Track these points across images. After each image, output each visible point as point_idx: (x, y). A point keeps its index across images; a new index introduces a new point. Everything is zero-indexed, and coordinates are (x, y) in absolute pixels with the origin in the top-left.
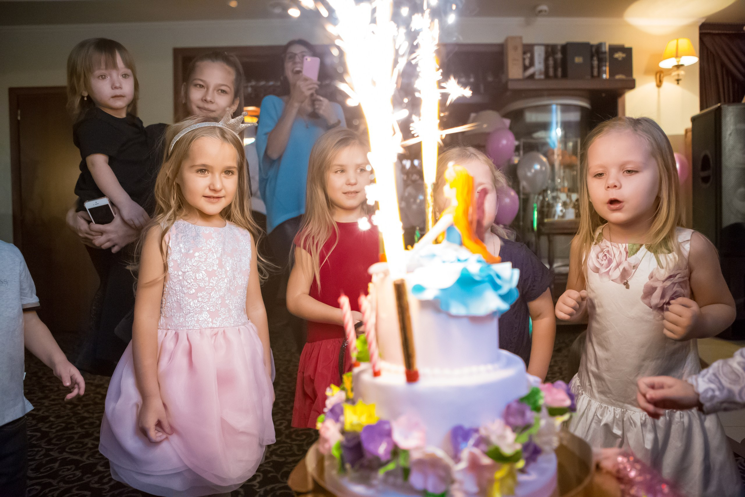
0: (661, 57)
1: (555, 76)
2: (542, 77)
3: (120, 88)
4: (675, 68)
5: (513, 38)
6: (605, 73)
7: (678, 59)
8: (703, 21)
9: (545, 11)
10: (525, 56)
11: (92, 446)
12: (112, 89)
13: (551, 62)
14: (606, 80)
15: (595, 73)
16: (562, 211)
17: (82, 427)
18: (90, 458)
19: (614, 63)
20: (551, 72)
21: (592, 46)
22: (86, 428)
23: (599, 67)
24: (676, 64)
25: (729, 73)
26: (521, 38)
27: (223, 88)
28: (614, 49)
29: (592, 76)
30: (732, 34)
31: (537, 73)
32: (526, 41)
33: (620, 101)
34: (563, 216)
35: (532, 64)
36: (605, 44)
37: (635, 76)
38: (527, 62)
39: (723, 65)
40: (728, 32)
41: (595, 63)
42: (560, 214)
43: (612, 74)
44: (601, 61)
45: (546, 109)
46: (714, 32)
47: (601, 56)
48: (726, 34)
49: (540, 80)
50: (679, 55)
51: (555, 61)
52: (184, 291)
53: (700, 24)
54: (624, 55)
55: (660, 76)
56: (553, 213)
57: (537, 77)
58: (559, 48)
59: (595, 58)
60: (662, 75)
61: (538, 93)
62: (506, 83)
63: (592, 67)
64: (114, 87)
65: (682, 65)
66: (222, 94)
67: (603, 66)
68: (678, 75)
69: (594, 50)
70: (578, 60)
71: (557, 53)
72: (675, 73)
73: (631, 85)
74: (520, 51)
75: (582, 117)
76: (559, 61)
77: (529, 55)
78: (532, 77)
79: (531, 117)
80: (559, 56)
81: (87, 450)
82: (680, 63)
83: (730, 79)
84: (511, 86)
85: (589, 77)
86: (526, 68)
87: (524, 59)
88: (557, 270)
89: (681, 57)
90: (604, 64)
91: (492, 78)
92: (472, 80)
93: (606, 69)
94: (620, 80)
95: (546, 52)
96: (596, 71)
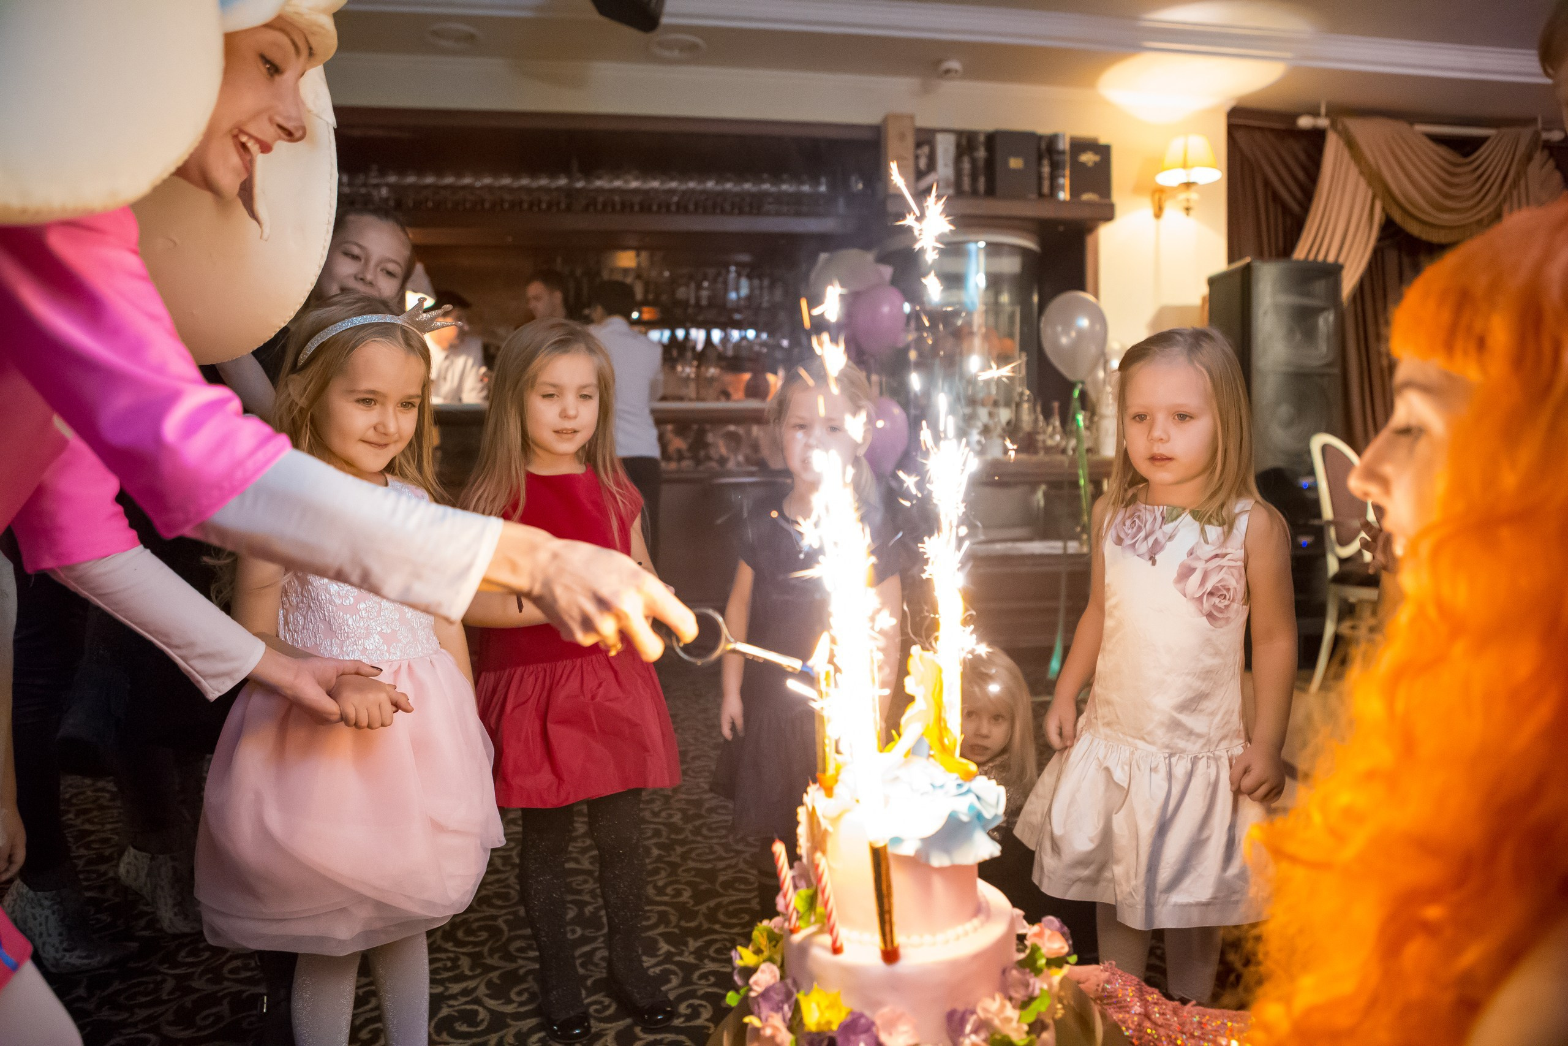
0: (1159, 163)
1: (974, 192)
2: (951, 191)
4: (1183, 188)
5: (898, 117)
6: (1063, 190)
7: (1188, 171)
8: (1233, 102)
9: (956, 71)
10: (919, 152)
13: (966, 165)
14: (1064, 202)
15: (1046, 189)
17: (87, 846)
19: (1079, 170)
20: (966, 185)
21: (1040, 138)
22: (95, 849)
23: (1053, 178)
24: (1186, 181)
25: (1276, 197)
26: (912, 118)
28: (1080, 145)
29: (1041, 195)
30: (1280, 129)
31: (941, 184)
32: (921, 123)
33: (1090, 240)
35: (932, 166)
36: (1064, 136)
37: (1115, 198)
38: (923, 163)
39: (1267, 183)
40: (1274, 125)
41: (1046, 170)
43: (1075, 192)
44: (1056, 167)
45: (958, 250)
46: (1252, 124)
47: (1056, 157)
48: (1272, 130)
50: (1189, 163)
51: (974, 161)
52: (334, 602)
53: (1228, 107)
54: (1097, 158)
55: (1159, 199)
58: (982, 138)
59: (1046, 162)
60: (1164, 197)
62: (883, 201)
63: (1040, 178)
65: (1194, 183)
67: (1059, 176)
68: (1188, 200)
69: (1043, 146)
70: (1015, 163)
71: (977, 149)
72: (1183, 196)
73: (1107, 214)
74: (910, 141)
75: (1024, 266)
76: (981, 164)
77: (926, 150)
80: (981, 153)
82: (1191, 180)
83: (1280, 210)
84: (893, 206)
85: (1034, 196)
86: (920, 174)
87: (917, 157)
89: (1192, 167)
90: (1060, 172)
91: (860, 186)
92: (823, 189)
93: (1065, 181)
94: (1089, 204)
95: (958, 146)
96: (1046, 184)
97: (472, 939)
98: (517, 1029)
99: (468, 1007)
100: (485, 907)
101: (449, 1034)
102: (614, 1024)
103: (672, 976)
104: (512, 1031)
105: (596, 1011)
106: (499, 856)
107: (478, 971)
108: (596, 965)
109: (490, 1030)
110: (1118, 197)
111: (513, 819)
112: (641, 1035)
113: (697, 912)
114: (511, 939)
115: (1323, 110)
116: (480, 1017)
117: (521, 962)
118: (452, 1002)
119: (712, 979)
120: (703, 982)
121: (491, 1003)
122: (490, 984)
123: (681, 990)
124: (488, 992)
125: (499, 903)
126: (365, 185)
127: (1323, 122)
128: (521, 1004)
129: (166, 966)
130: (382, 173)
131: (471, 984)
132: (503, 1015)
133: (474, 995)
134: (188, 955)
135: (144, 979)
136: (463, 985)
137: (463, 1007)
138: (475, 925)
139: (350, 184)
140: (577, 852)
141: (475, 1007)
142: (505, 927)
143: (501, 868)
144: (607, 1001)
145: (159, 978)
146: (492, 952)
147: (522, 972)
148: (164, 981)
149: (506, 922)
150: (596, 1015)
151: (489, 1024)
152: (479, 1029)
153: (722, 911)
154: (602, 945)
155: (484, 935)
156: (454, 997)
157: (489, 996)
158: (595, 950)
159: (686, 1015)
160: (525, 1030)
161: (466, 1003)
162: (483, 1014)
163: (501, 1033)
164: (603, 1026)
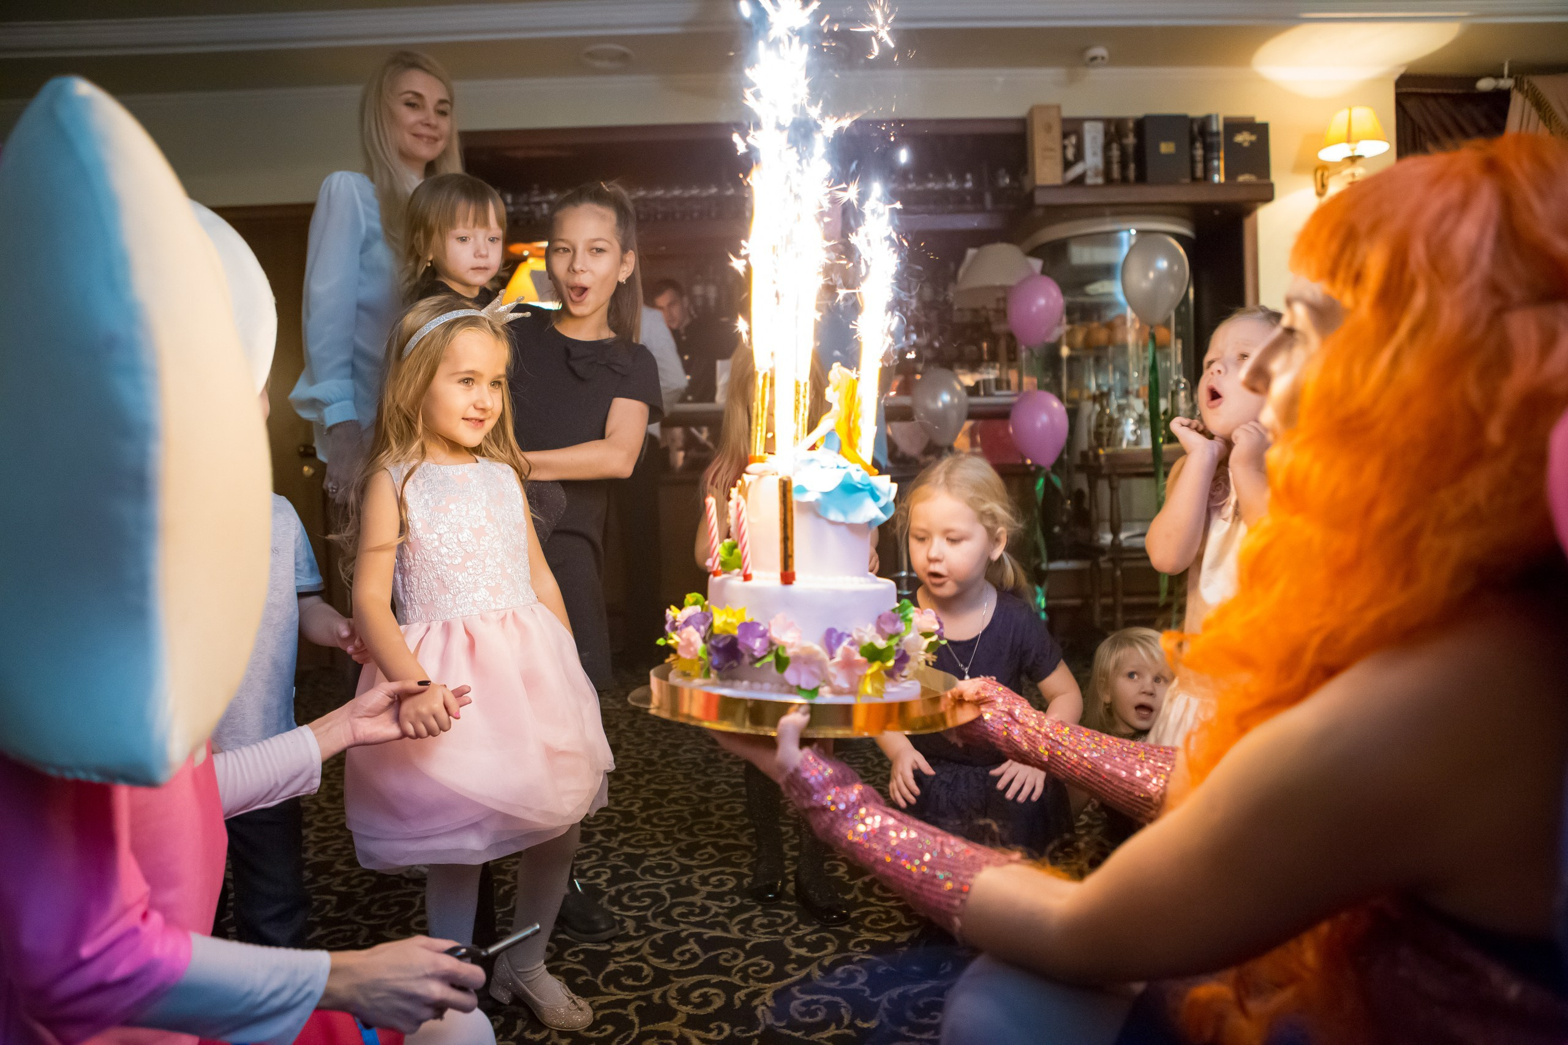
0: (1321, 140)
1: (1124, 180)
2: (1100, 180)
3: (487, 256)
4: (1349, 162)
5: (1043, 108)
6: (1218, 172)
7: (1352, 145)
8: (1402, 71)
9: (1103, 58)
10: (1066, 142)
11: (316, 840)
12: (475, 256)
13: (1115, 153)
14: (1220, 184)
15: (1199, 172)
16: (1135, 432)
18: (320, 855)
19: (1234, 152)
20: (1116, 173)
21: (1192, 120)
23: (1207, 161)
24: (1350, 154)
26: (1058, 108)
27: (600, 245)
28: (1234, 126)
29: (1194, 179)
30: (1457, 94)
31: (1089, 173)
32: (1067, 113)
33: (1248, 223)
34: (1137, 442)
35: (1079, 156)
36: (1217, 116)
37: (1275, 177)
38: (1070, 153)
40: (1450, 91)
41: (1199, 153)
42: (1133, 438)
43: (1230, 174)
44: (1209, 149)
45: (1108, 239)
46: (1424, 90)
47: (1209, 139)
48: (1446, 96)
49: (1095, 186)
50: (1353, 137)
51: (1123, 149)
53: (1396, 76)
54: (1253, 138)
55: (1322, 175)
56: (1119, 436)
57: (1089, 181)
58: (1131, 125)
59: (1198, 145)
60: (1326, 174)
61: (1094, 211)
62: (1031, 195)
63: (1193, 161)
64: (477, 255)
65: (1360, 157)
66: (598, 254)
67: (1213, 159)
68: (1354, 174)
69: (1196, 128)
70: (1166, 148)
71: (1126, 136)
72: (1348, 171)
73: (1267, 195)
74: (1057, 132)
76: (1131, 150)
77: (1073, 140)
78: (1080, 180)
79: (1082, 255)
80: (1131, 140)
81: (310, 845)
82: (1357, 153)
84: (1041, 198)
85: (1187, 180)
86: (1067, 165)
87: (1065, 148)
88: (1125, 544)
89: (1357, 141)
90: (1215, 155)
91: (1007, 181)
92: (969, 185)
93: (1220, 164)
94: (1247, 185)
95: (1107, 133)
96: (1199, 168)
97: (636, 904)
98: (679, 985)
99: (633, 964)
100: (648, 877)
101: (615, 987)
102: (772, 984)
103: (828, 944)
104: (676, 986)
105: (755, 972)
106: (660, 832)
107: (643, 932)
108: (754, 931)
109: (655, 983)
110: (1277, 176)
111: (674, 798)
112: (798, 995)
113: (852, 887)
114: (673, 906)
115: (1506, 72)
116: (644, 974)
117: (682, 926)
118: (618, 959)
119: (868, 947)
120: (858, 949)
121: (655, 961)
122: (653, 944)
123: (838, 956)
124: (652, 951)
125: (662, 873)
126: (527, 204)
127: (1506, 83)
128: (683, 963)
129: (361, 917)
130: (543, 191)
131: (636, 944)
132: (667, 972)
133: (639, 954)
134: (380, 909)
135: (342, 927)
136: (629, 944)
137: (629, 964)
138: (639, 892)
139: (514, 204)
140: (736, 830)
141: (640, 964)
142: (667, 895)
143: (663, 842)
144: (765, 963)
145: (355, 927)
146: (655, 916)
147: (684, 934)
148: (359, 929)
149: (668, 890)
150: (755, 975)
151: (653, 980)
152: (644, 983)
153: (877, 885)
154: (760, 913)
155: (648, 901)
156: (620, 954)
157: (654, 955)
158: (753, 917)
159: (840, 979)
160: (687, 986)
161: (631, 960)
162: (647, 970)
163: (665, 988)
164: (761, 985)
